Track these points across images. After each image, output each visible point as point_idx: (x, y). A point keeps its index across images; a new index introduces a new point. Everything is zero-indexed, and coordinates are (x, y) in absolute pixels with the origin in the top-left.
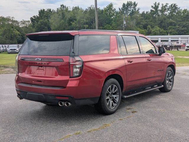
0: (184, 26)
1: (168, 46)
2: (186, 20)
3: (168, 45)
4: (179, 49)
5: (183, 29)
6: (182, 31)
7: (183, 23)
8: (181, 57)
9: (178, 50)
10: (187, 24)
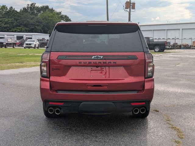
0: (6, 23)
1: (5, 44)
2: (7, 17)
3: (4, 42)
4: (15, 47)
5: (6, 26)
6: (5, 28)
7: (5, 20)
8: (37, 54)
9: (13, 47)
10: (9, 21)
